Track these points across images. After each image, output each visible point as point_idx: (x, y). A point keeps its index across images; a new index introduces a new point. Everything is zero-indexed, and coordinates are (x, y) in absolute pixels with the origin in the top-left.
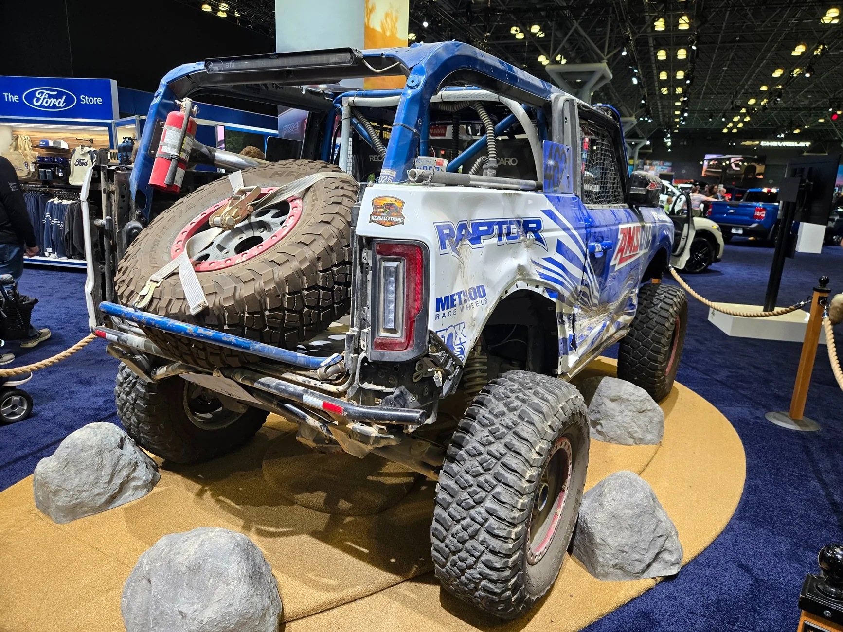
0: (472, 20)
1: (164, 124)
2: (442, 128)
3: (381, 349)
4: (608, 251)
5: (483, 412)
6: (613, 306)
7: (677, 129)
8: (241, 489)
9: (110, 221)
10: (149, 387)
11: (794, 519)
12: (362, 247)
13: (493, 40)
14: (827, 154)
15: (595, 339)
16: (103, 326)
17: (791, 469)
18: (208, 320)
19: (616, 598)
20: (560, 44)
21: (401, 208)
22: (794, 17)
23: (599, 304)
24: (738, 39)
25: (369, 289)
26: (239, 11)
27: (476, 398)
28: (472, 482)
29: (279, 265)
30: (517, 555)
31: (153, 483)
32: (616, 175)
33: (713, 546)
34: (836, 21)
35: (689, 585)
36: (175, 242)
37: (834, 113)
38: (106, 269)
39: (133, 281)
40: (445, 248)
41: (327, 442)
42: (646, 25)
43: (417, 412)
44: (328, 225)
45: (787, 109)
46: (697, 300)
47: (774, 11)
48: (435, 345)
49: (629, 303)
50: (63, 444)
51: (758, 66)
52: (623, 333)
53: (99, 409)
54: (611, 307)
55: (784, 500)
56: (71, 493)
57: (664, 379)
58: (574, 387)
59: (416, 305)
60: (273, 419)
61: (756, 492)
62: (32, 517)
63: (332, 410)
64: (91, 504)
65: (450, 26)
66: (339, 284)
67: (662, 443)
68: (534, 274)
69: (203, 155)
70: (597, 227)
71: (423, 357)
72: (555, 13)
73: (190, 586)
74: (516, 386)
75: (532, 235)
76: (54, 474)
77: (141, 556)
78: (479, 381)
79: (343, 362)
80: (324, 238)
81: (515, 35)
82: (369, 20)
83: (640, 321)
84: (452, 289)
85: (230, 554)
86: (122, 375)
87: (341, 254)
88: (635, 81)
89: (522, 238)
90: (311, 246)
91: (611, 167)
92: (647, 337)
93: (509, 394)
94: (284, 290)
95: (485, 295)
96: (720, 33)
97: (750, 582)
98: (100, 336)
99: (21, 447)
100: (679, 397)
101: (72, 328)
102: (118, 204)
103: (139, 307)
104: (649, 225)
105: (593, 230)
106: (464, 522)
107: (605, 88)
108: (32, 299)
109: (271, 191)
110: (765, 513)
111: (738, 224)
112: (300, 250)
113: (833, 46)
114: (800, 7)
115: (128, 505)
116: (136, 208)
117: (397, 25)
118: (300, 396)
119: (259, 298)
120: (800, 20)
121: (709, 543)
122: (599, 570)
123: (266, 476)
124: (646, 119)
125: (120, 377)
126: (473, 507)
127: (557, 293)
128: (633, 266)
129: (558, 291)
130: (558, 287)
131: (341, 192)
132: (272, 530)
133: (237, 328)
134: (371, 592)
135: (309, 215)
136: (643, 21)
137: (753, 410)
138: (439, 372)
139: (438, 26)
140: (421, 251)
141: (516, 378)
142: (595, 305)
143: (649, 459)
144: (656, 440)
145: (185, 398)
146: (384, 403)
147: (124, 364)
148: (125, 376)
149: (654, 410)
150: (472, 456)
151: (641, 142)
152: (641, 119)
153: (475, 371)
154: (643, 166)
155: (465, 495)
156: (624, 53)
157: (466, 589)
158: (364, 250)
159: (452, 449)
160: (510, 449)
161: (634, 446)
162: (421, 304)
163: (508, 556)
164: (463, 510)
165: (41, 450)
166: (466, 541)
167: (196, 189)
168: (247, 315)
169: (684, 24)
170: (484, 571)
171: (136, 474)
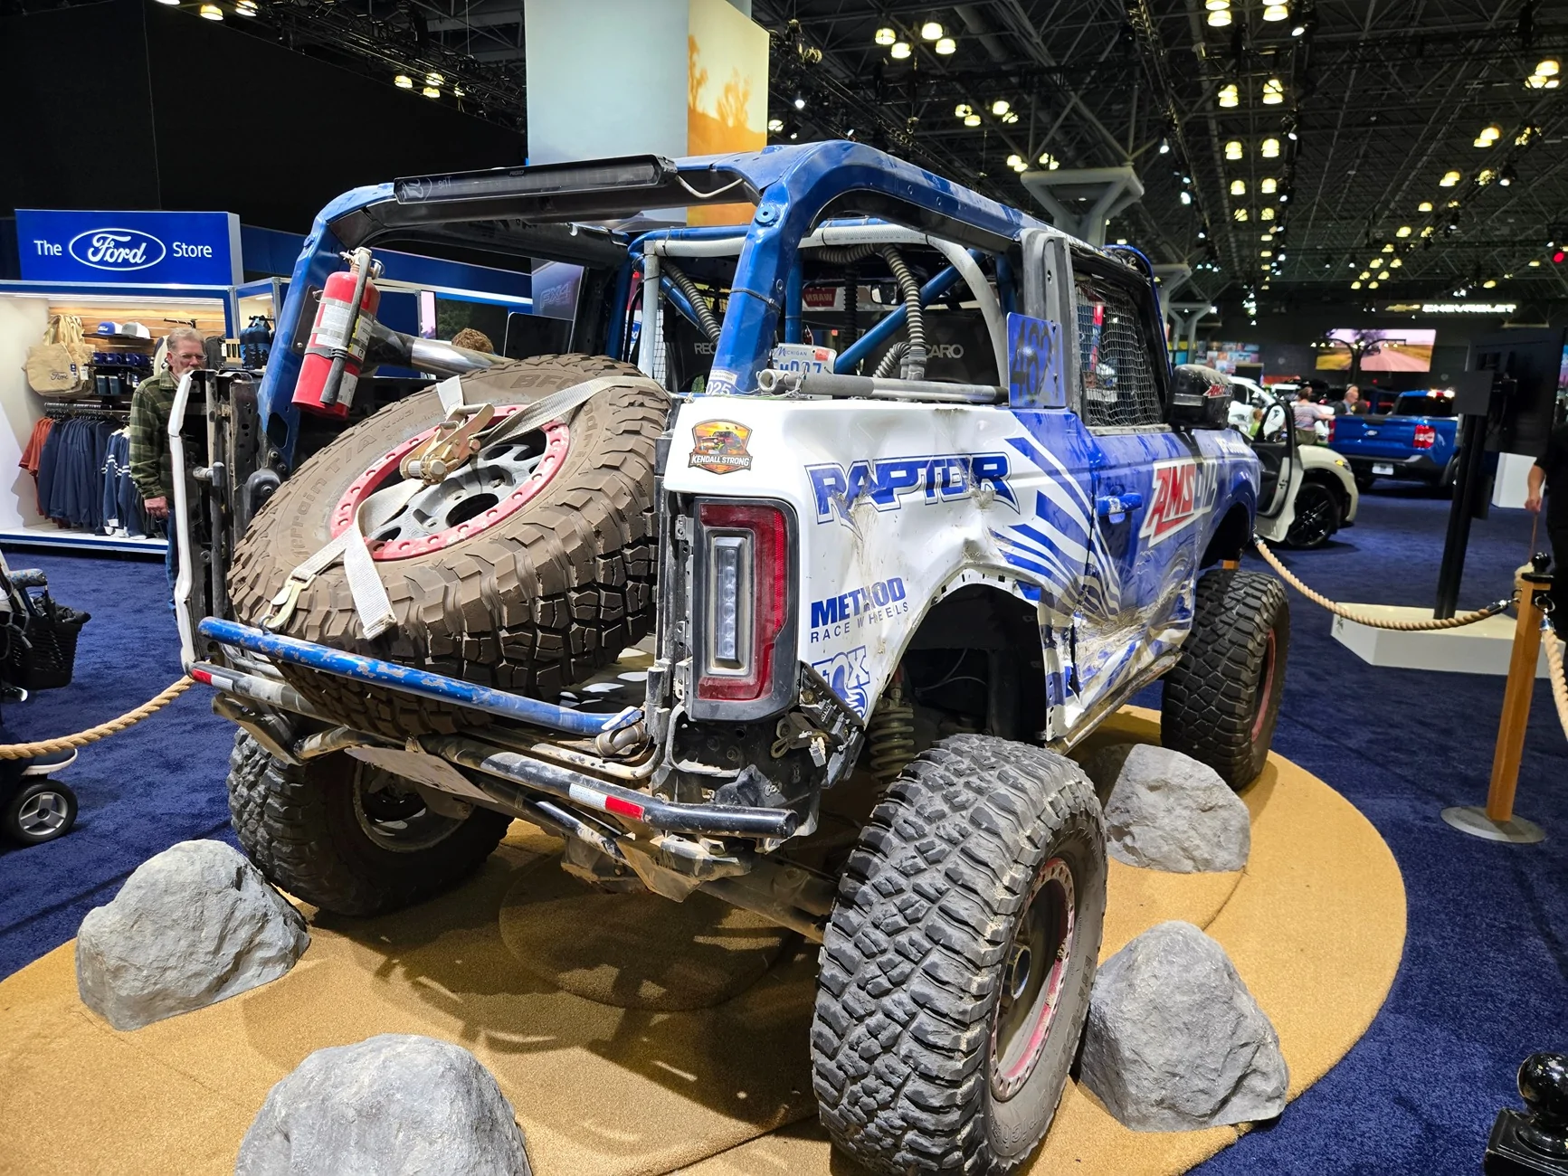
0: (884, 94)
1: (320, 294)
2: (826, 292)
3: (712, 697)
4: (1134, 511)
5: (904, 812)
6: (1148, 613)
7: (1267, 283)
8: (458, 962)
9: (221, 471)
10: (289, 773)
11: (1499, 1010)
12: (675, 512)
13: (925, 130)
14: (1547, 326)
15: (1115, 674)
16: (208, 661)
17: (1492, 916)
18: (396, 649)
19: (1163, 1165)
20: (1046, 135)
21: (746, 441)
22: (1476, 77)
23: (1121, 609)
24: (1373, 119)
25: (689, 588)
26: (462, 87)
27: (891, 787)
28: (885, 945)
29: (526, 546)
30: (971, 1083)
31: (297, 952)
32: (1147, 372)
33: (1346, 1063)
34: (1554, 84)
35: (1301, 1137)
36: (339, 507)
37: (1557, 250)
38: (213, 556)
39: (261, 578)
40: (826, 511)
41: (618, 872)
42: (1204, 97)
43: (780, 814)
44: (615, 472)
45: (1470, 244)
46: (1309, 600)
47: (1439, 69)
48: (811, 688)
49: (1177, 606)
50: (131, 880)
51: (1413, 168)
52: (1169, 661)
53: (199, 815)
54: (1143, 615)
55: (1478, 974)
56: (145, 973)
57: (1249, 748)
58: (1074, 764)
59: (775, 616)
60: (519, 829)
61: (1426, 960)
62: (73, 1017)
63: (624, 812)
64: (181, 993)
65: (845, 105)
66: (636, 579)
67: (1249, 868)
68: (995, 556)
69: (391, 348)
70: (1112, 467)
71: (791, 711)
72: (1036, 79)
73: (362, 1147)
74: (965, 764)
75: (991, 484)
76: (114, 938)
77: (272, 1090)
78: (898, 754)
79: (643, 723)
80: (607, 496)
81: (963, 119)
82: (695, 98)
83: (1201, 640)
84: (841, 586)
85: (437, 1085)
86: (241, 751)
87: (638, 525)
88: (1186, 198)
89: (971, 490)
90: (585, 511)
91: (1137, 358)
92: (1214, 668)
93: (952, 777)
94: (535, 590)
95: (903, 595)
96: (1341, 108)
97: (1418, 1132)
98: (201, 680)
99: (56, 889)
100: (1279, 781)
101: (153, 665)
102: (237, 438)
103: (271, 625)
104: (1210, 462)
105: (1104, 474)
106: (872, 1021)
107: (1131, 213)
108: (79, 612)
109: (512, 413)
110: (1443, 998)
111: (1384, 456)
112: (564, 518)
113: (1549, 128)
114: (1485, 59)
115: (249, 994)
116: (269, 446)
117: (747, 106)
118: (565, 787)
119: (489, 608)
120: (1488, 83)
121: (1339, 1057)
122: (1131, 1110)
123: (506, 938)
124: (1209, 266)
125: (237, 756)
126: (887, 992)
127: (1039, 590)
128: (1185, 538)
129: (1040, 586)
130: (1041, 579)
131: (640, 412)
132: (516, 1038)
133: (449, 662)
134: (702, 1155)
135: (581, 454)
136: (1198, 90)
137: (1417, 804)
138: (820, 740)
139: (822, 106)
140: (783, 518)
141: (966, 748)
142: (1113, 611)
143: (1224, 898)
144: (1236, 862)
145: (357, 792)
146: (718, 798)
147: (245, 732)
148: (247, 752)
149: (1230, 806)
150: (885, 896)
151: (1200, 309)
152: (1200, 267)
153: (891, 736)
154: (1205, 352)
155: (872, 969)
156: (1164, 149)
157: (878, 1148)
158: (680, 517)
159: (847, 883)
160: (955, 882)
161: (1196, 875)
162: (784, 614)
163: (955, 1084)
164: (869, 998)
165: (90, 893)
166: (876, 1056)
167: (377, 410)
168: (466, 638)
169: (1273, 94)
170: (911, 1114)
171: (265, 936)
